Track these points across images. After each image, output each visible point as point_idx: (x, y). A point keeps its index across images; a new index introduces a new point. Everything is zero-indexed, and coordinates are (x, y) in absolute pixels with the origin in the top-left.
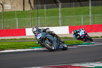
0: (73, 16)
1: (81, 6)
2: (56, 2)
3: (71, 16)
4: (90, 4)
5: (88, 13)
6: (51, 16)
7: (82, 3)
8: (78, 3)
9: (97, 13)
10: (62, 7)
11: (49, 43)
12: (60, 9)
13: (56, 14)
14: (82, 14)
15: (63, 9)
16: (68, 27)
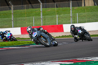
0: (25, 18)
1: (33, 8)
2: (8, 5)
3: (23, 18)
4: (41, 6)
5: (39, 15)
6: (4, 18)
7: (34, 5)
8: (30, 5)
9: (47, 15)
10: (14, 9)
11: (44, 40)
12: (12, 11)
13: (9, 15)
14: (33, 16)
15: (15, 11)
16: (20, 28)
